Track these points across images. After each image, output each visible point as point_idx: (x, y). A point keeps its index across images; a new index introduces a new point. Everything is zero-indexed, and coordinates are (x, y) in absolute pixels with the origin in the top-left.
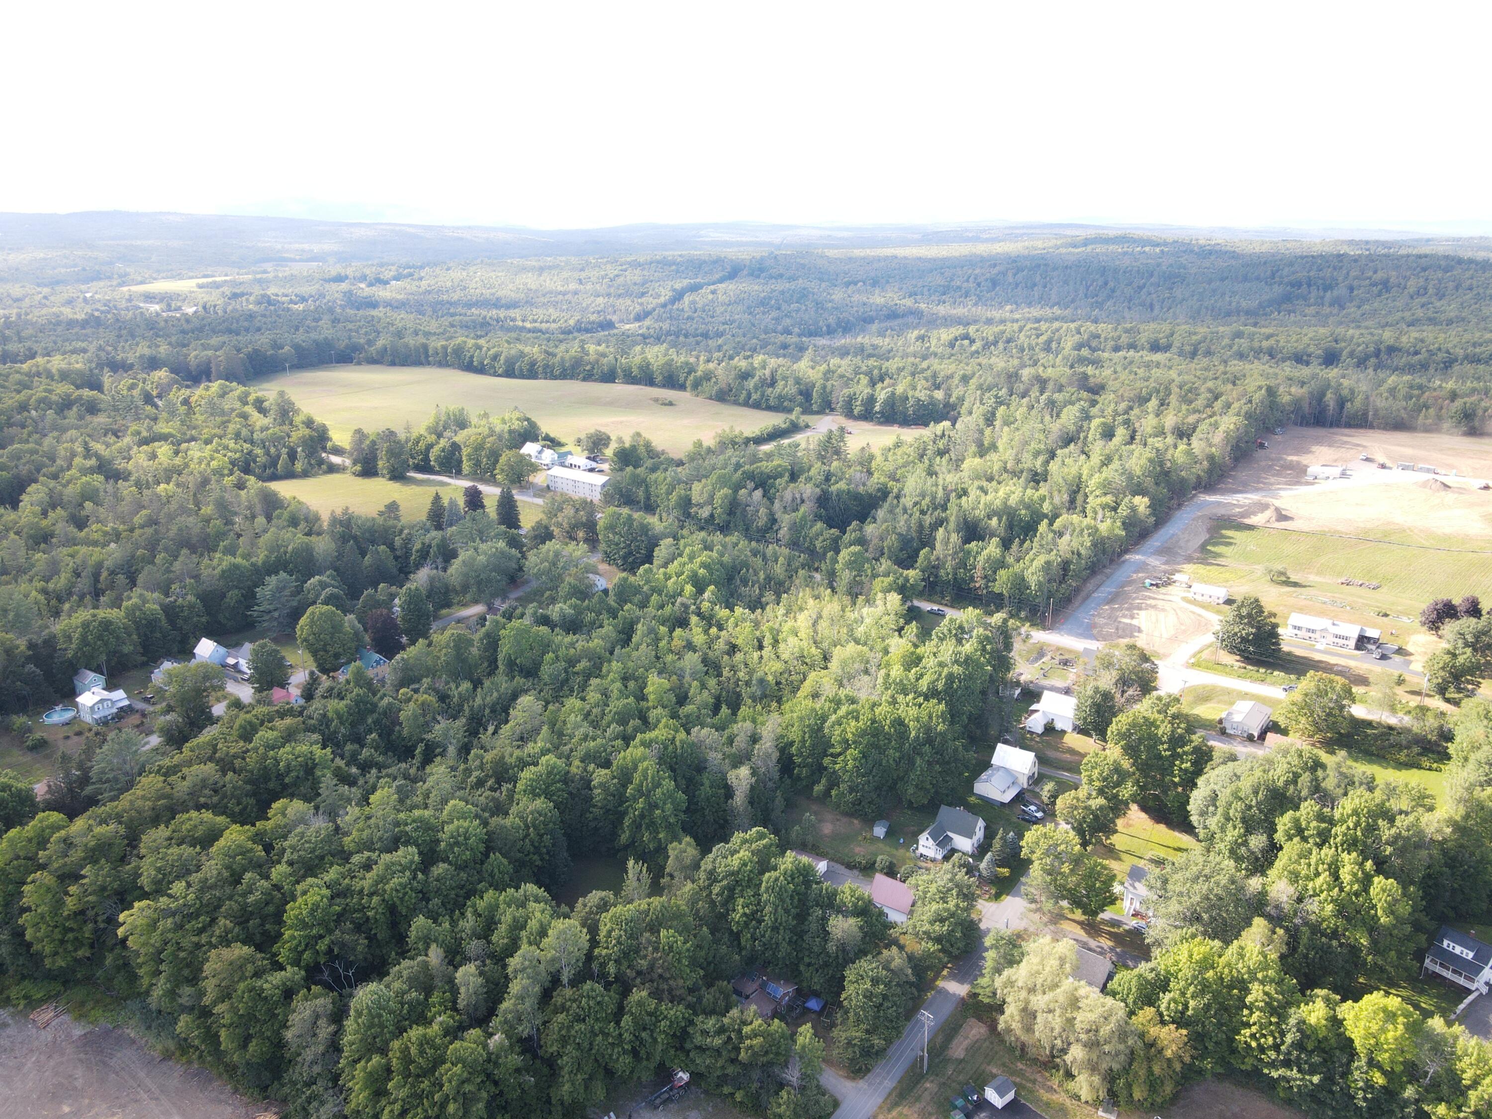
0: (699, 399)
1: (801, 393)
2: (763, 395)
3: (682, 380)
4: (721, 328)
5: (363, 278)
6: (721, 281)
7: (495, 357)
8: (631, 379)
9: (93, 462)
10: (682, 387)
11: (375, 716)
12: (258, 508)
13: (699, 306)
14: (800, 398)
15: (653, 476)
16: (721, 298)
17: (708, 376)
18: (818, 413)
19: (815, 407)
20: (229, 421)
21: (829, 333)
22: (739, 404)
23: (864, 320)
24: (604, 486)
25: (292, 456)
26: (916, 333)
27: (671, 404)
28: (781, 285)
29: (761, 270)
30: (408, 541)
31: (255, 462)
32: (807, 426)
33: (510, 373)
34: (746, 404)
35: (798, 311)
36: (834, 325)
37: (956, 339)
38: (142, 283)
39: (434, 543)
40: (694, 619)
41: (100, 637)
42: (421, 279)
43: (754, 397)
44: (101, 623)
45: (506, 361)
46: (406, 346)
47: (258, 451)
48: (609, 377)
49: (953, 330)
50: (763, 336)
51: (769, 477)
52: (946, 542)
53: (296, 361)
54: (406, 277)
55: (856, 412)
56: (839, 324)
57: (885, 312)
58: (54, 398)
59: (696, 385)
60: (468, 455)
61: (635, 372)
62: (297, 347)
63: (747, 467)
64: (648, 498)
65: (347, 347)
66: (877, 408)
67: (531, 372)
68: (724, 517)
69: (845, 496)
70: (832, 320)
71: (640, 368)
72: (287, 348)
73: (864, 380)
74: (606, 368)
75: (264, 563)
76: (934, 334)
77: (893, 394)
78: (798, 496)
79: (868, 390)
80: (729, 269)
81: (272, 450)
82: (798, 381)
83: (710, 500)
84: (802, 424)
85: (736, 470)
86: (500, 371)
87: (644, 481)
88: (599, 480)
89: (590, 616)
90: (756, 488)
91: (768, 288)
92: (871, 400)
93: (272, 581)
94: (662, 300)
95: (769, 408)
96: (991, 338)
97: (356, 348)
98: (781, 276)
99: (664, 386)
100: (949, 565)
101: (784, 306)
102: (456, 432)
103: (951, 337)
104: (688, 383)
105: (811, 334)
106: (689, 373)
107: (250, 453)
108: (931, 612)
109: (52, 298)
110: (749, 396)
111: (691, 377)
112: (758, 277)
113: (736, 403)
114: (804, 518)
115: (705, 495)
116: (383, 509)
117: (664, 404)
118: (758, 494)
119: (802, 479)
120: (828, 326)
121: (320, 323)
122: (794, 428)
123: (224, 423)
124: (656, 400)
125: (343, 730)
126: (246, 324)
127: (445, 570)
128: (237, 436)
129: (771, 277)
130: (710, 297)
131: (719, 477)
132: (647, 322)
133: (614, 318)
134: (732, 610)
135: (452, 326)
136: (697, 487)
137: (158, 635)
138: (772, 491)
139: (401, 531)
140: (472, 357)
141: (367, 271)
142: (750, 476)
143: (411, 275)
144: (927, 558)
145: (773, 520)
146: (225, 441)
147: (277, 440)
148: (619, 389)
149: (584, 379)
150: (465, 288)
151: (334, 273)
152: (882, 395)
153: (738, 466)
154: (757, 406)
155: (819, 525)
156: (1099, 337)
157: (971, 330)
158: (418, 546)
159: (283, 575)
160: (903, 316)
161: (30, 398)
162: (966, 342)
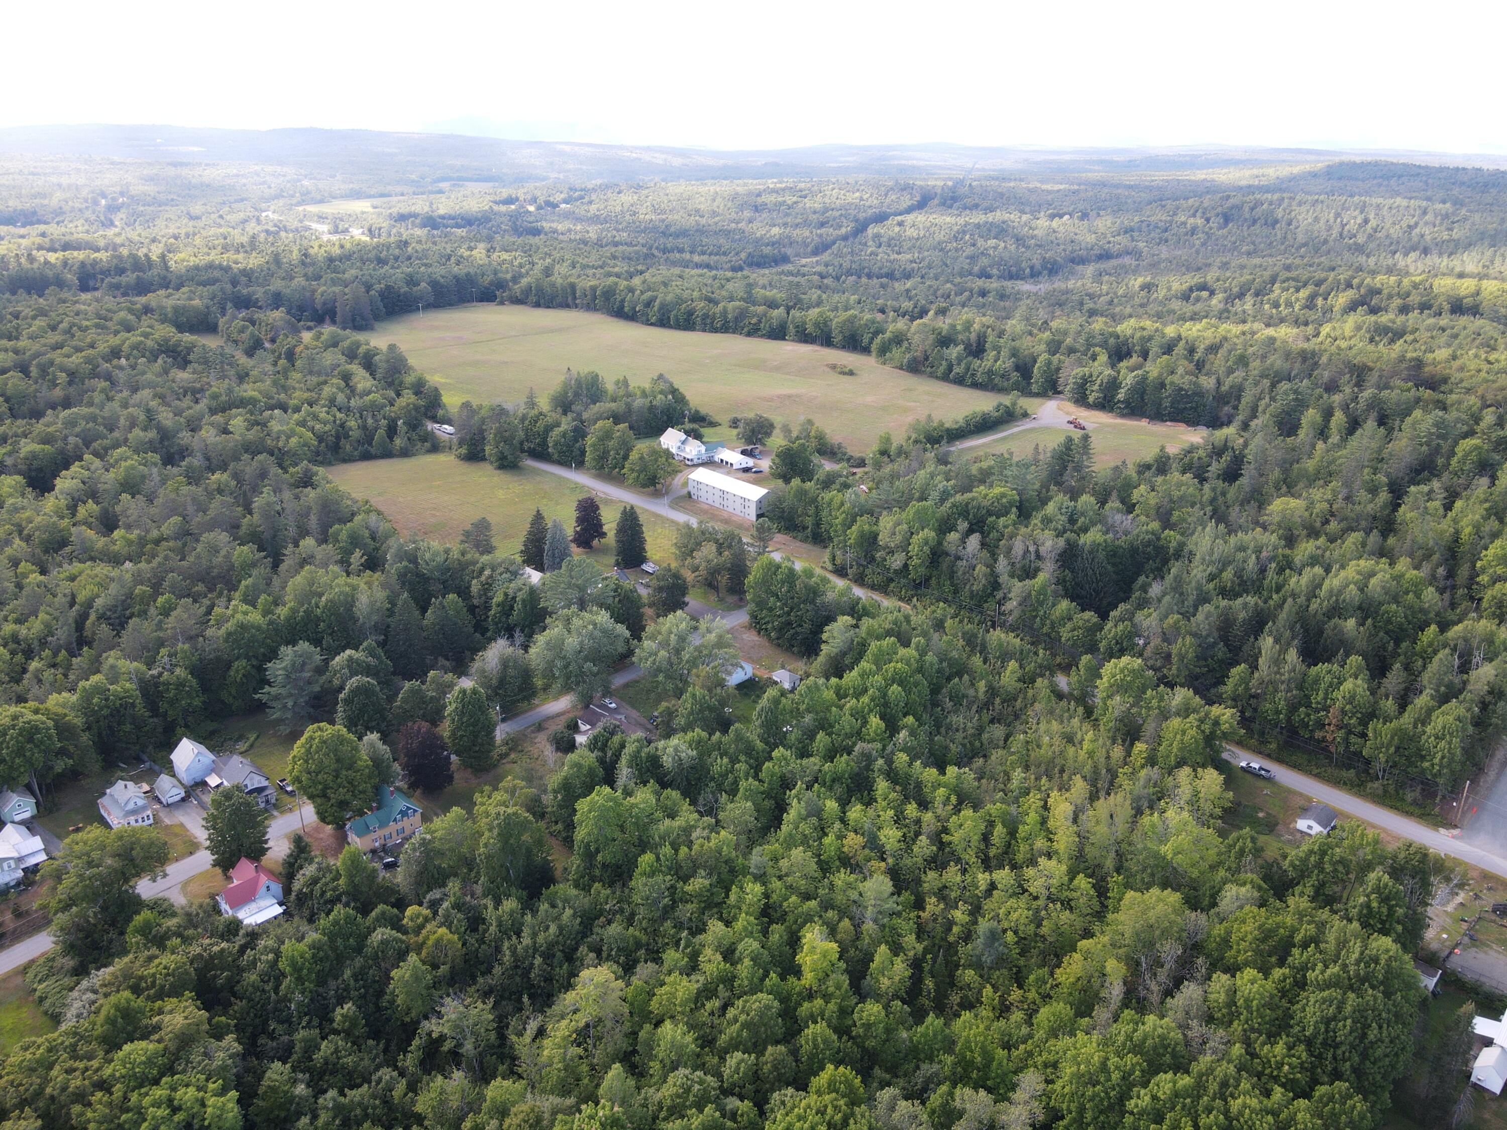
0: (887, 368)
1: (1017, 368)
2: (968, 369)
3: (865, 341)
4: (909, 267)
5: (534, 200)
6: (909, 210)
7: (649, 304)
8: (804, 337)
9: (152, 434)
10: (866, 350)
11: (359, 961)
12: (313, 521)
13: (884, 239)
14: (1015, 376)
15: (827, 496)
16: (911, 232)
17: (898, 339)
18: (1037, 395)
19: (1034, 388)
20: (325, 382)
21: (1032, 275)
22: (937, 378)
23: (1073, 261)
24: (760, 501)
25: (392, 431)
26: (1140, 280)
27: (851, 373)
28: (978, 218)
29: (954, 199)
30: (487, 587)
31: (347, 436)
32: (1025, 415)
33: (663, 322)
34: (946, 378)
35: (995, 248)
36: (1038, 266)
37: (1191, 290)
38: (321, 201)
39: (520, 596)
40: (882, 785)
41: (20, 752)
42: (591, 202)
43: (957, 370)
44: (22, 730)
45: (660, 309)
46: (553, 285)
47: (352, 423)
48: (778, 333)
49: (1187, 277)
50: (958, 280)
51: (990, 513)
52: (1278, 661)
53: (432, 300)
54: (577, 200)
55: (1091, 399)
56: (1044, 267)
57: (1097, 251)
58: (150, 343)
59: (883, 350)
60: (593, 445)
61: (810, 328)
62: (434, 284)
63: (958, 498)
64: (818, 524)
65: (491, 283)
66: (1121, 396)
67: (687, 323)
68: (922, 570)
69: (1101, 555)
70: (1036, 262)
71: (816, 325)
72: (423, 285)
73: (1103, 358)
74: (775, 323)
75: (288, 619)
76: (1162, 281)
77: (1144, 378)
78: (1032, 549)
79: (1108, 372)
80: (918, 198)
81: (370, 421)
82: (1014, 353)
83: (905, 546)
84: (1018, 411)
85: (942, 501)
86: (654, 319)
87: (814, 500)
88: (755, 493)
89: (720, 764)
90: (970, 531)
91: (961, 221)
92: (1113, 385)
93: (288, 653)
94: (843, 230)
95: (975, 385)
96: (1236, 290)
97: (501, 285)
98: (976, 206)
99: (843, 347)
100: (1281, 700)
101: (980, 242)
102: (587, 407)
103: (1185, 286)
104: (874, 347)
105: (1011, 277)
106: (876, 333)
107: (342, 425)
108: (1247, 770)
109: (228, 217)
110: (950, 368)
111: (878, 340)
112: (951, 207)
113: (933, 376)
114: (1042, 591)
115: (899, 538)
116: (468, 527)
117: (843, 373)
118: (974, 541)
119: (1036, 521)
120: (1032, 268)
121: (474, 252)
122: (1008, 417)
123: (319, 384)
124: (834, 367)
125: (298, 997)
126: (397, 252)
127: (526, 648)
128: (332, 402)
129: (965, 208)
130: (897, 229)
131: (917, 512)
132: (826, 257)
133: (789, 251)
134: (942, 772)
135: (614, 257)
136: (886, 522)
137: (128, 727)
138: (994, 535)
139: (482, 570)
140: (623, 301)
141: (538, 193)
142: (963, 511)
143: (582, 198)
144: (1245, 681)
145: (995, 585)
146: (316, 408)
147: (375, 408)
148: (790, 350)
149: (749, 334)
150: (635, 213)
151: (505, 195)
152: (1128, 379)
153: (945, 496)
154: (960, 381)
155: (1064, 605)
156: (1379, 292)
157: (1210, 277)
158: (498, 598)
159: (304, 646)
160: (1119, 256)
161: (124, 342)
162: (1205, 294)
